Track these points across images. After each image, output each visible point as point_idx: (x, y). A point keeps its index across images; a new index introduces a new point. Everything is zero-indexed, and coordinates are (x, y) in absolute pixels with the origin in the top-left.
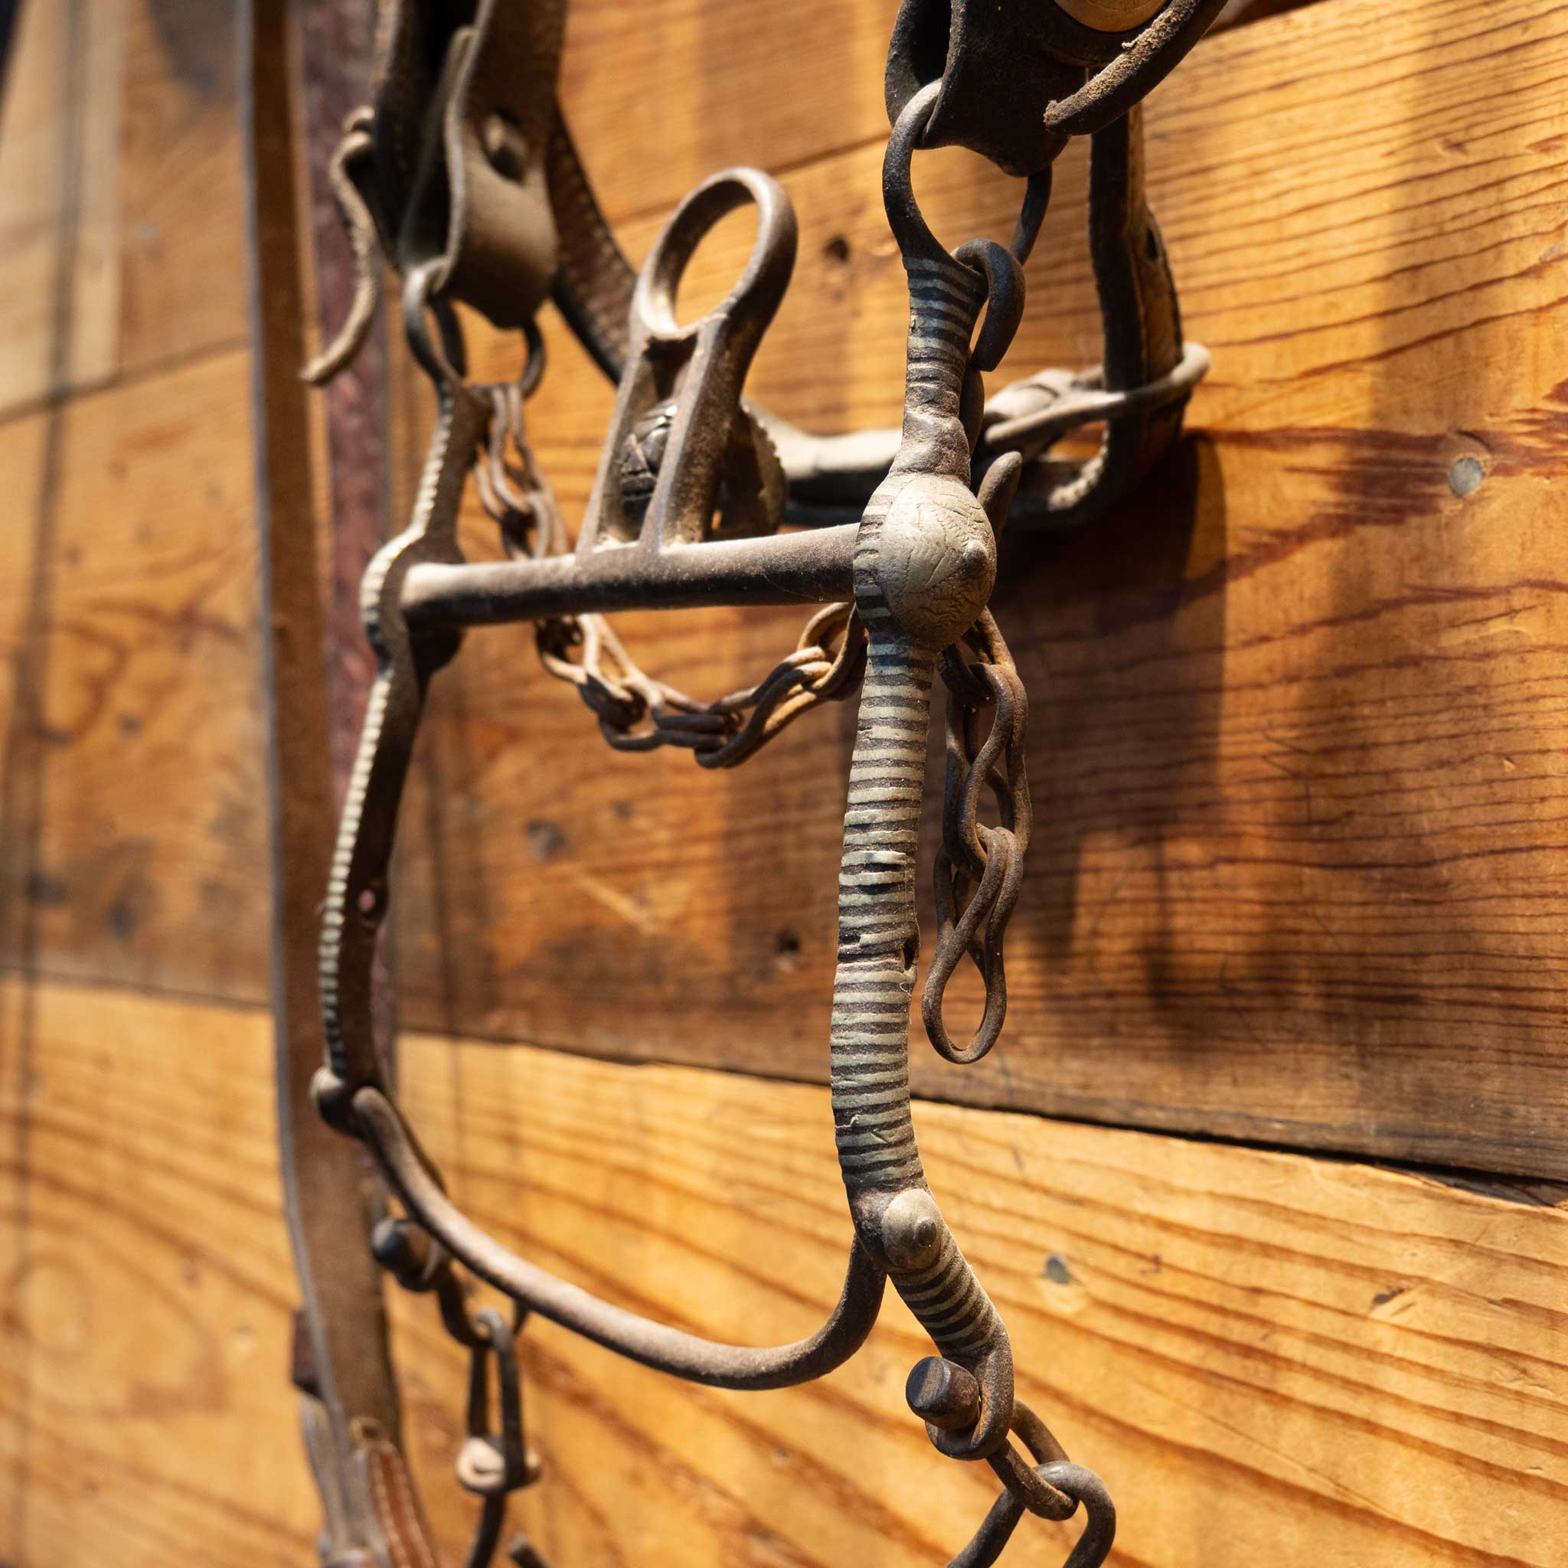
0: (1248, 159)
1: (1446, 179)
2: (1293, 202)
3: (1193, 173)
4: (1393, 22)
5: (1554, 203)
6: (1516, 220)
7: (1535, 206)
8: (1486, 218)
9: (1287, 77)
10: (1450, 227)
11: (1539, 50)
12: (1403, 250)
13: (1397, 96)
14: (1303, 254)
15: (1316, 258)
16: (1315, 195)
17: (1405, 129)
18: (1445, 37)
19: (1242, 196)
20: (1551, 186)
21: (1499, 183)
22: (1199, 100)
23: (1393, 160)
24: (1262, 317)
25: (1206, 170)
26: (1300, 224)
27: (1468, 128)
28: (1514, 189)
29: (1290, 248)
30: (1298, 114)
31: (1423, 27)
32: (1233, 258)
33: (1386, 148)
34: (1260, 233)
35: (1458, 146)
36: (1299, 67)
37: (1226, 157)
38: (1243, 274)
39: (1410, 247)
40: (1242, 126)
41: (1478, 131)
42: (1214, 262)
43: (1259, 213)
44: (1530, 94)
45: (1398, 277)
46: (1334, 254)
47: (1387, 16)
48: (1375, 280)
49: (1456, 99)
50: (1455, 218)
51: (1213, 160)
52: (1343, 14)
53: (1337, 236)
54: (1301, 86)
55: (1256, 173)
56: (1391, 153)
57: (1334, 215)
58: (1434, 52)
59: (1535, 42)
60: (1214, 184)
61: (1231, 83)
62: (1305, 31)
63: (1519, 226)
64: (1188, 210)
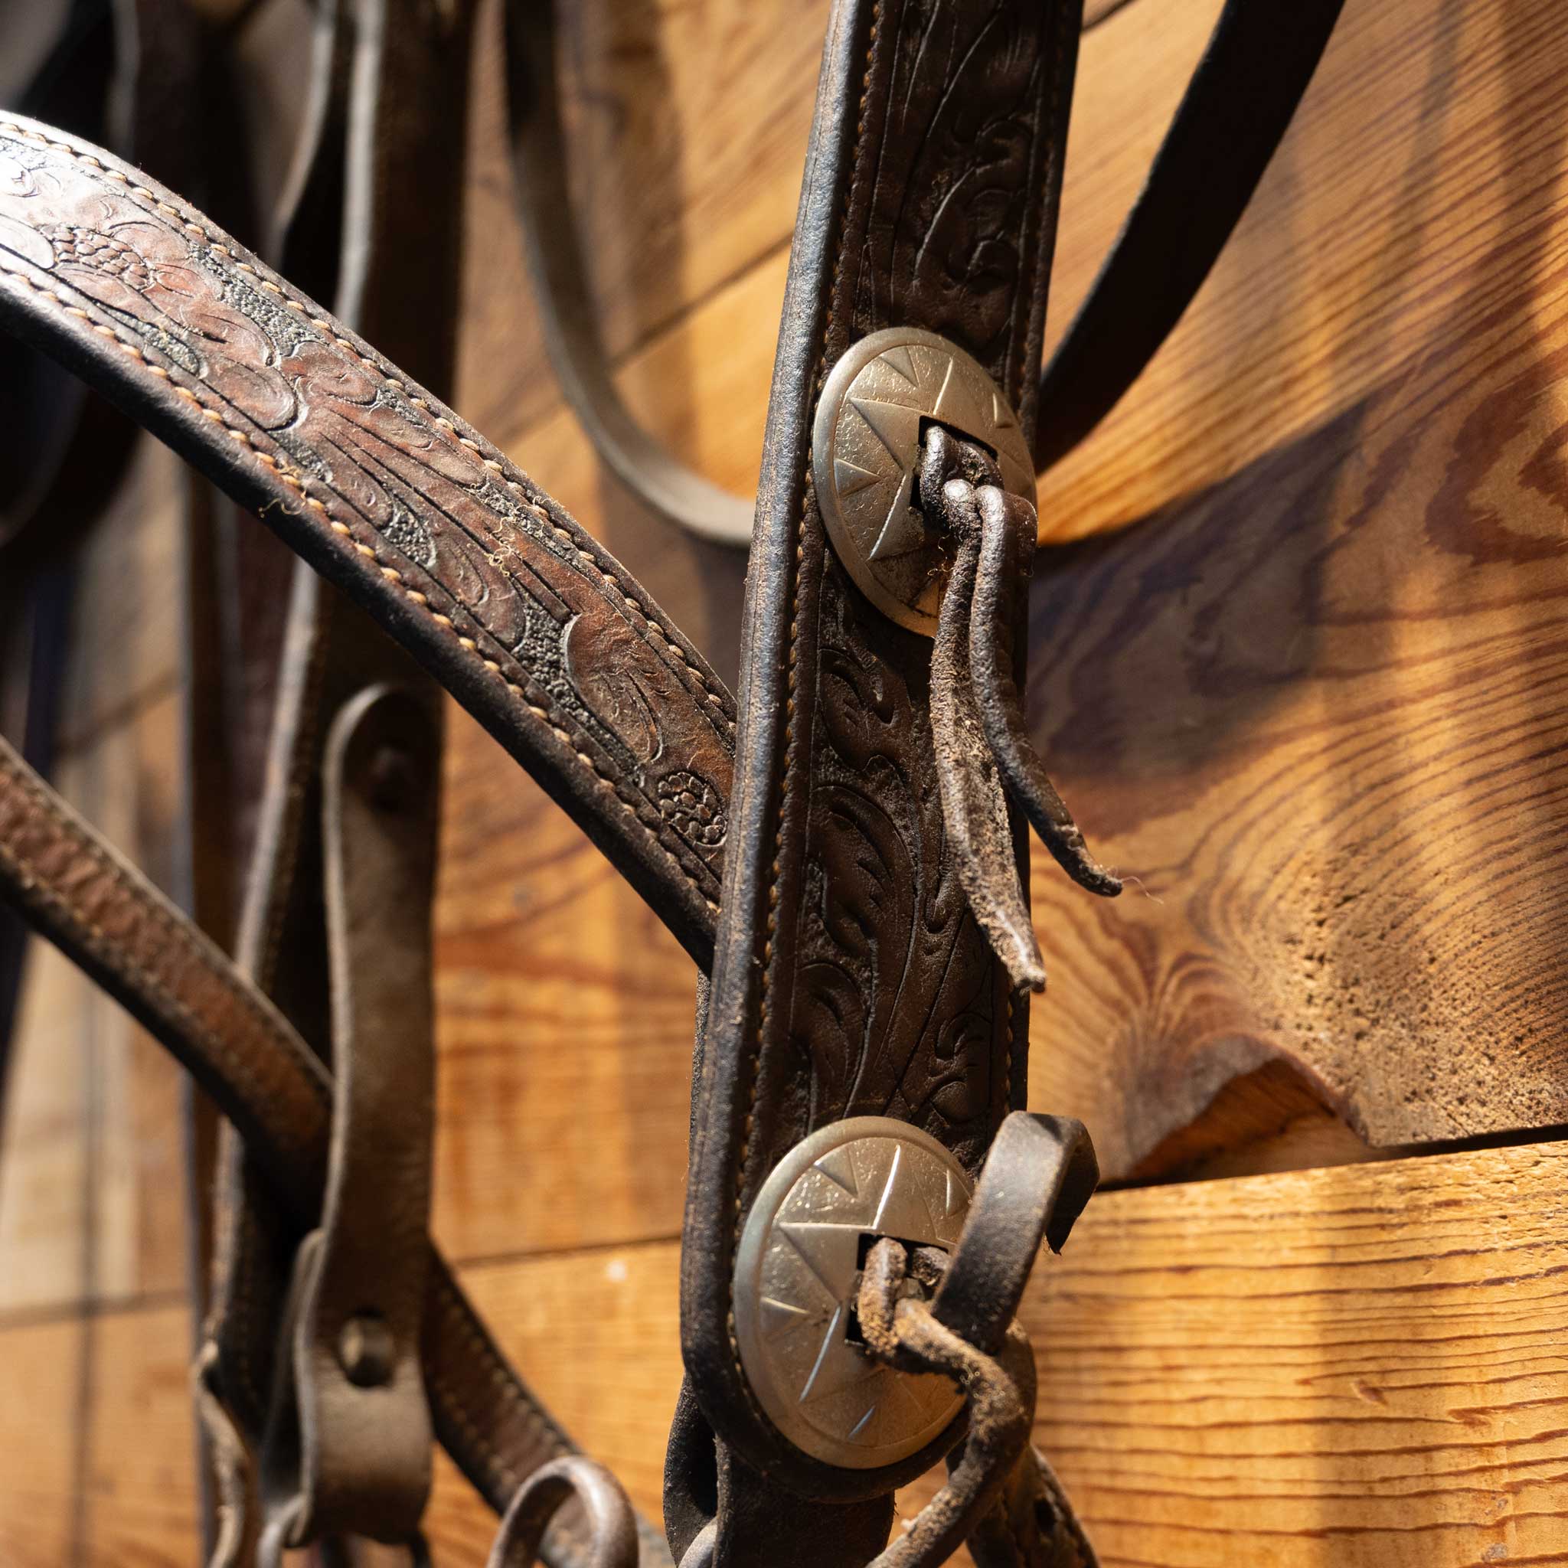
0: (1161, 1349)
1: (1368, 1429)
2: (1211, 1414)
3: (1105, 1349)
4: (1288, 1223)
5: (1489, 1492)
6: (1450, 1501)
7: (1468, 1490)
8: (1415, 1490)
9: (1187, 1261)
10: (1380, 1490)
11: (1444, 1298)
12: (1333, 1505)
13: (1304, 1313)
14: (1229, 1479)
15: (1243, 1490)
16: (1233, 1412)
17: (1316, 1356)
18: (1344, 1257)
19: (1156, 1392)
20: (1482, 1470)
21: (1426, 1450)
22: (1101, 1265)
23: (1308, 1391)
24: (1197, 1545)
25: (1119, 1350)
26: (1220, 1442)
27: (1384, 1373)
28: (1443, 1462)
29: (1217, 1469)
30: (1205, 1309)
31: (1320, 1238)
32: (1156, 1464)
33: (1302, 1374)
34: (1182, 1441)
35: (1375, 1392)
36: (1197, 1251)
37: (1136, 1341)
38: (1169, 1486)
39: (1340, 1503)
40: (1147, 1307)
41: (1394, 1381)
42: (1139, 1464)
43: (1180, 1417)
44: (1445, 1350)
45: (1333, 1536)
46: (1262, 1489)
47: (1282, 1215)
48: (1307, 1534)
49: (1366, 1336)
50: (1384, 1480)
51: (1124, 1341)
52: (1235, 1200)
53: (1261, 1467)
54: (1202, 1275)
55: (1169, 1368)
56: (1306, 1382)
57: (1256, 1441)
58: (1334, 1271)
59: (1441, 1287)
60: (1127, 1369)
61: (1130, 1253)
62: (1199, 1210)
63: (1453, 1511)
64: (1106, 1393)
